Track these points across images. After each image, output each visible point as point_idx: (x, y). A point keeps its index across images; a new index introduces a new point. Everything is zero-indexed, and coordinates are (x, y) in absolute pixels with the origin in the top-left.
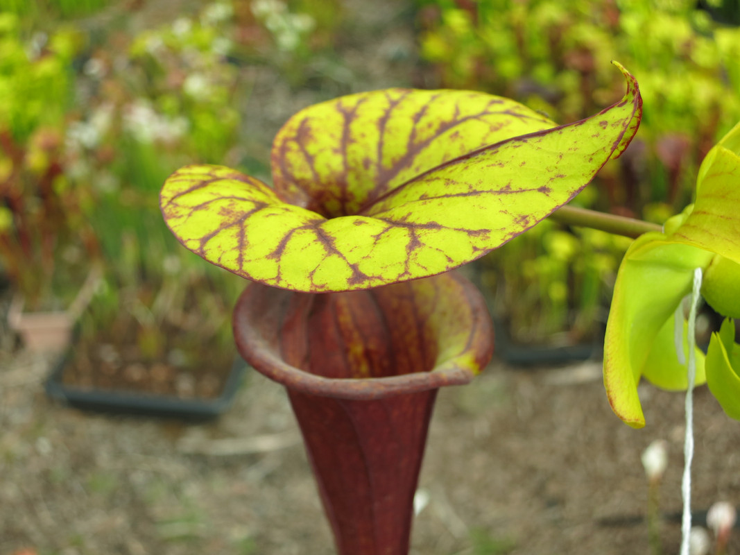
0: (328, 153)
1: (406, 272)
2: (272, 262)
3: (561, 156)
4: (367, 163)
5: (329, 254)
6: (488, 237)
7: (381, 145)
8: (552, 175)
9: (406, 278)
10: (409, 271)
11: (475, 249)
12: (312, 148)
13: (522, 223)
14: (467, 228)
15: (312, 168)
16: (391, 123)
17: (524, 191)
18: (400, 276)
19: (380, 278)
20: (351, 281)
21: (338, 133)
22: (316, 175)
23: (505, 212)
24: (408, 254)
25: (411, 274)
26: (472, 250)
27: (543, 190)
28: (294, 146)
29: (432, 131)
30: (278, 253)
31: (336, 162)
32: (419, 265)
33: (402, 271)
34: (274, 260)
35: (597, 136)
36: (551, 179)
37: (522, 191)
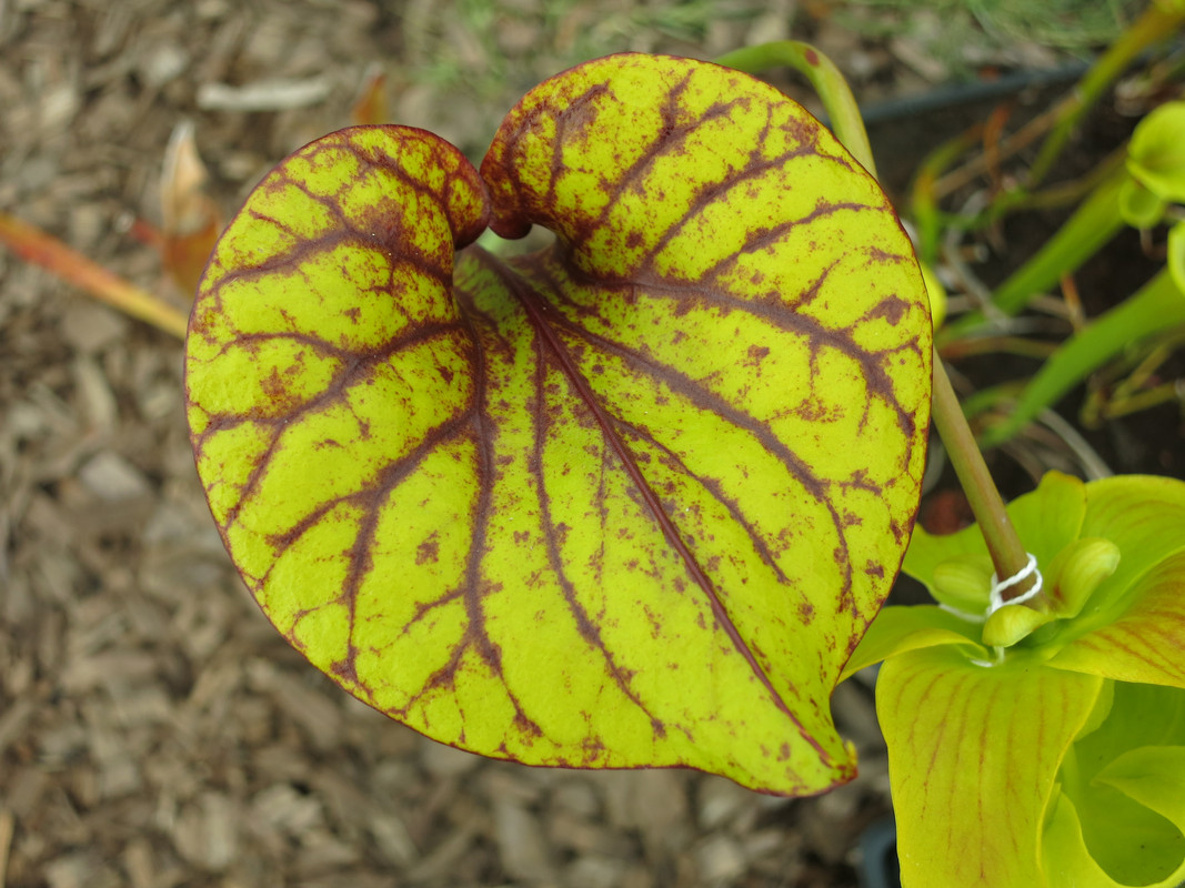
0: (592, 181)
1: (403, 712)
2: (267, 552)
3: (712, 718)
4: (635, 239)
5: (340, 601)
6: (530, 744)
7: (674, 230)
8: (684, 723)
9: (398, 717)
10: (408, 713)
11: (503, 748)
12: (571, 155)
13: (589, 752)
14: (524, 704)
15: (552, 184)
16: (715, 209)
17: (639, 703)
18: (394, 710)
19: (370, 692)
20: (335, 666)
21: (629, 160)
22: (551, 196)
23: (586, 717)
24: (425, 689)
25: (406, 718)
26: (497, 746)
27: (658, 727)
28: (549, 127)
29: (752, 291)
30: (285, 541)
31: (593, 202)
32: (424, 713)
33: (400, 706)
34: (273, 549)
35: (766, 753)
36: (678, 726)
37: (636, 700)
